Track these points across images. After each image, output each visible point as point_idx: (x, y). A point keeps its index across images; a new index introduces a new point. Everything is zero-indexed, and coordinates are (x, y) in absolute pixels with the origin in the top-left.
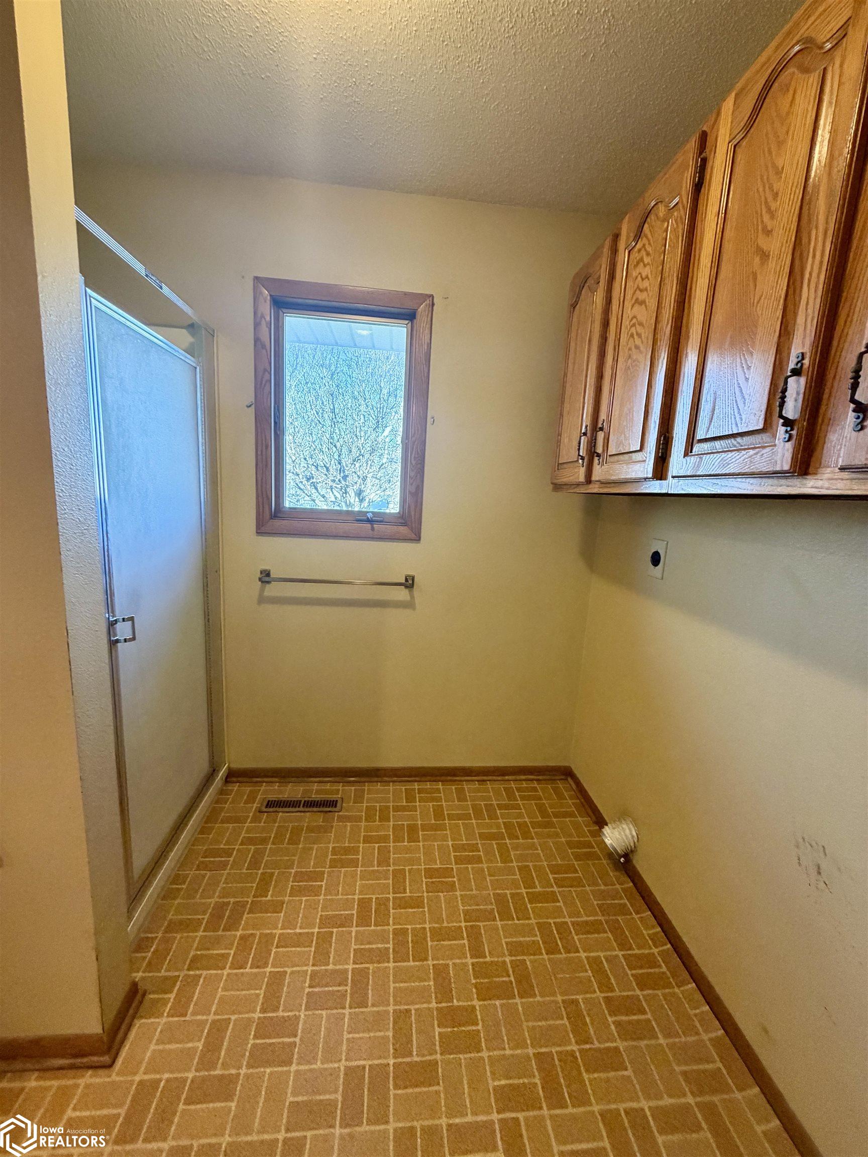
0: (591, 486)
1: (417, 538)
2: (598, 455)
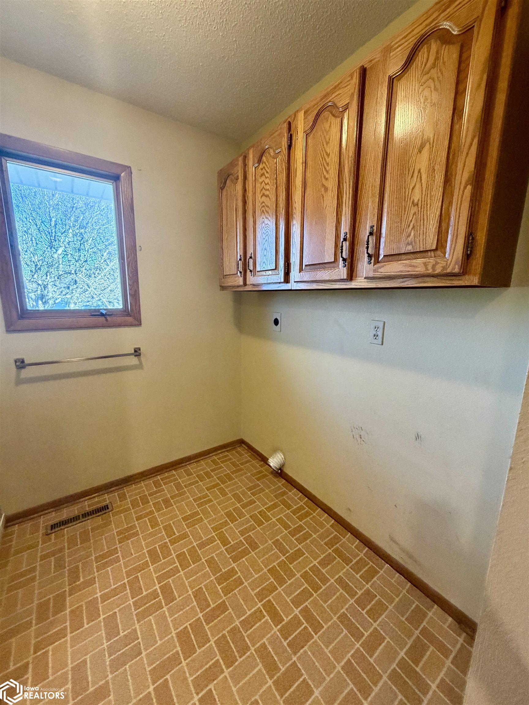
0: (246, 287)
1: (140, 324)
2: (251, 271)
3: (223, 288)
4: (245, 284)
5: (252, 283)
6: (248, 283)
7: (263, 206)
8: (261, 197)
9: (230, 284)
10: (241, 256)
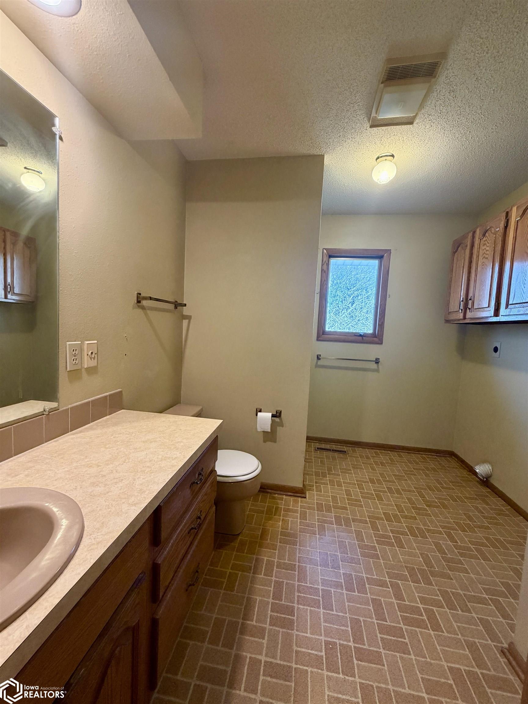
0: (466, 320)
1: (381, 343)
2: (469, 309)
3: (447, 321)
4: (465, 318)
5: (469, 317)
6: (467, 317)
7: (483, 265)
8: (483, 259)
9: (452, 318)
10: (463, 298)
